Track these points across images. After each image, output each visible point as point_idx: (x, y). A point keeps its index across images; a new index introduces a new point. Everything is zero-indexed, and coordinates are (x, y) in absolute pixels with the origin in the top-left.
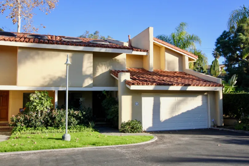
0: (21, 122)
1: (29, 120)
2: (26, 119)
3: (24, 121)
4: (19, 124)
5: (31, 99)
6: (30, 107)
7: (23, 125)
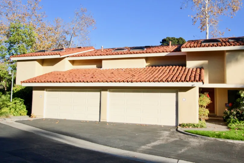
0: (234, 116)
1: (242, 114)
2: (238, 113)
3: (236, 115)
4: (231, 117)
5: (241, 96)
6: (241, 103)
7: (235, 118)
